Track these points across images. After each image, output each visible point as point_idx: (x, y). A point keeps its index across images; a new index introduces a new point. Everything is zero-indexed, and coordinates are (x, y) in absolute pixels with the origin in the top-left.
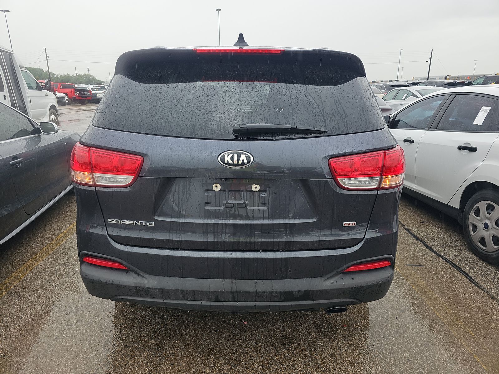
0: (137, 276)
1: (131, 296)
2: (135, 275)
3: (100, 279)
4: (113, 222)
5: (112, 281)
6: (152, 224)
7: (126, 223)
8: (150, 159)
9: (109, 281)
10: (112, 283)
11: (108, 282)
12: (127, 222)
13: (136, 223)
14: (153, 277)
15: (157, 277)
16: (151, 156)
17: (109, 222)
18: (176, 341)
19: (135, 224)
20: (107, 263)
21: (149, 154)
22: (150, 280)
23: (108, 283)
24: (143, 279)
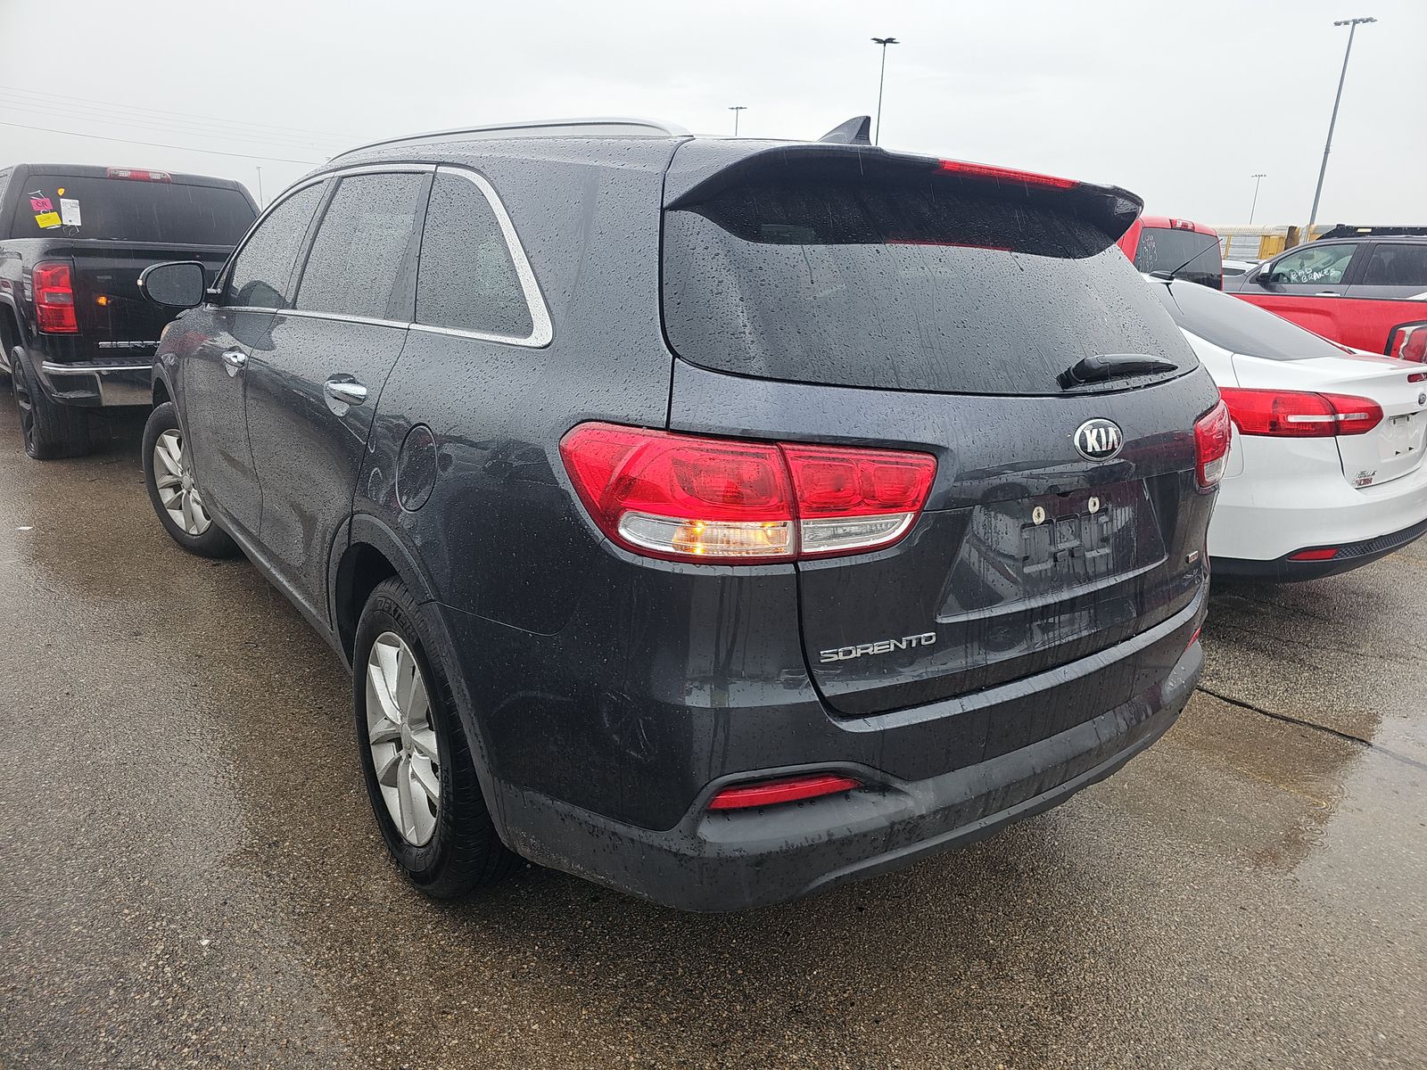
0: (881, 797)
1: (859, 860)
2: (873, 797)
3: (790, 843)
4: (835, 658)
5: (829, 835)
6: (931, 637)
7: (870, 651)
8: (954, 459)
9: (820, 837)
10: (829, 840)
11: (816, 842)
12: (875, 649)
13: (895, 645)
14: (921, 784)
15: (930, 782)
16: (956, 451)
17: (822, 661)
18: (815, 973)
19: (892, 648)
20: (800, 786)
21: (951, 446)
22: (919, 795)
23: (818, 845)
24: (901, 798)
